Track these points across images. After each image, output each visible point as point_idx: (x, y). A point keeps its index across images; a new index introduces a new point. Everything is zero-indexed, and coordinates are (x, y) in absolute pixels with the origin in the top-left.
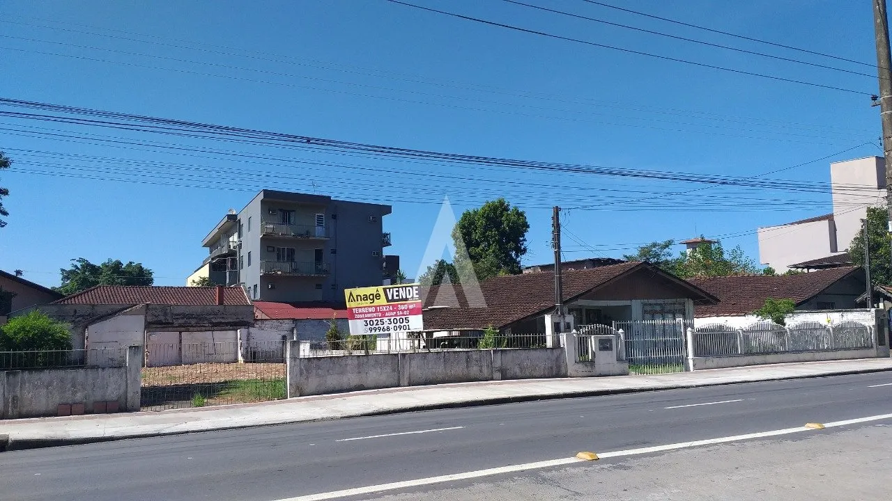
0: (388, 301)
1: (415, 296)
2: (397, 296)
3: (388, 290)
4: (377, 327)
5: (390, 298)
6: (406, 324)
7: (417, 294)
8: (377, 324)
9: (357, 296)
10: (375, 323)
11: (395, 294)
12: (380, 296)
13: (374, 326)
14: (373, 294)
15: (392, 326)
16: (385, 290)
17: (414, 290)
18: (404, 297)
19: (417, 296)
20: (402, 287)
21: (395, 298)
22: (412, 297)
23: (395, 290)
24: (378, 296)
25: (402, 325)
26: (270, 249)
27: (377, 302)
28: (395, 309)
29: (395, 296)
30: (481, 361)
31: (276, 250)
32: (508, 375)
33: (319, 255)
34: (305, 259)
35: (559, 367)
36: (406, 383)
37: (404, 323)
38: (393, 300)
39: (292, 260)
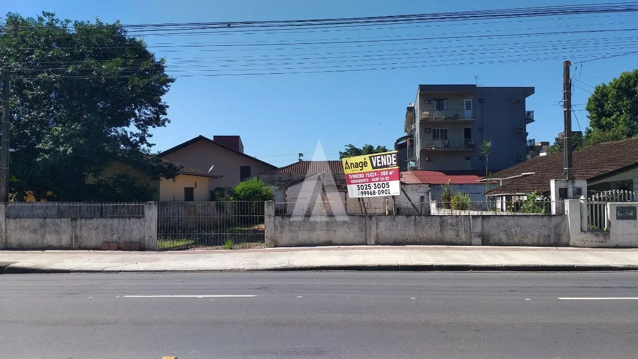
0: (373, 168)
1: (394, 163)
2: (380, 163)
3: (372, 158)
4: (366, 191)
5: (375, 166)
6: (387, 189)
7: (395, 161)
8: (366, 189)
9: (351, 164)
10: (365, 187)
11: (378, 161)
12: (367, 164)
13: (364, 190)
14: (362, 162)
15: (377, 190)
16: (370, 158)
17: (393, 157)
18: (385, 164)
19: (395, 163)
20: (383, 155)
21: (379, 165)
22: (392, 164)
23: (378, 157)
24: (365, 164)
25: (384, 189)
26: (428, 131)
27: (365, 169)
28: (379, 175)
29: (378, 163)
30: (457, 225)
31: (432, 131)
32: (491, 241)
33: (468, 133)
34: (456, 137)
35: (558, 235)
36: (373, 242)
37: (386, 188)
38: (377, 167)
39: (446, 138)
